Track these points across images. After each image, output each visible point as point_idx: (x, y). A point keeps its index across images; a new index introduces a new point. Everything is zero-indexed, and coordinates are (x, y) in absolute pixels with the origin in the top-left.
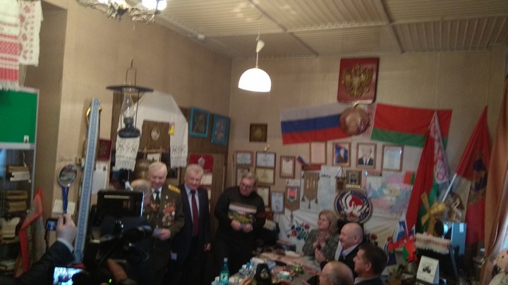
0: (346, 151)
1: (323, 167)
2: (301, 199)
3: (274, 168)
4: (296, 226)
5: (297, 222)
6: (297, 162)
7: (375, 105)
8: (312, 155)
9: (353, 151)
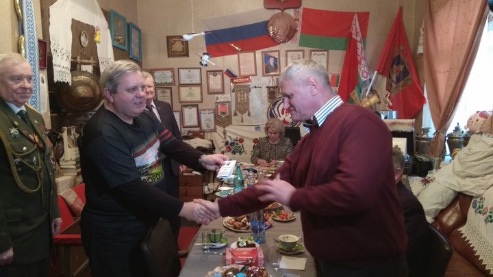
0: (275, 59)
1: (252, 78)
2: (233, 113)
3: (200, 85)
4: (230, 141)
5: (230, 137)
6: (225, 76)
7: (301, 10)
8: (241, 67)
9: (283, 59)
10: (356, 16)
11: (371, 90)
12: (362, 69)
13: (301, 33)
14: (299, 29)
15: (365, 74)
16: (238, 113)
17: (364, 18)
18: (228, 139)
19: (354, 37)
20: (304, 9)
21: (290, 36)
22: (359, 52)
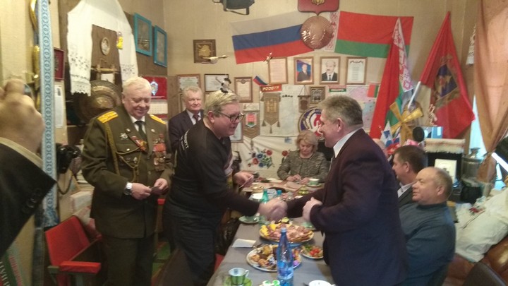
0: (309, 66)
1: (283, 86)
2: (261, 123)
4: (257, 153)
5: (257, 149)
6: (254, 83)
7: (338, 14)
8: (272, 74)
9: (316, 67)
10: (398, 21)
11: (414, 102)
12: (405, 79)
13: (338, 38)
14: (335, 34)
15: (407, 85)
16: (266, 123)
17: (408, 23)
18: (255, 151)
19: (396, 43)
20: (342, 12)
21: (325, 42)
22: (401, 60)
